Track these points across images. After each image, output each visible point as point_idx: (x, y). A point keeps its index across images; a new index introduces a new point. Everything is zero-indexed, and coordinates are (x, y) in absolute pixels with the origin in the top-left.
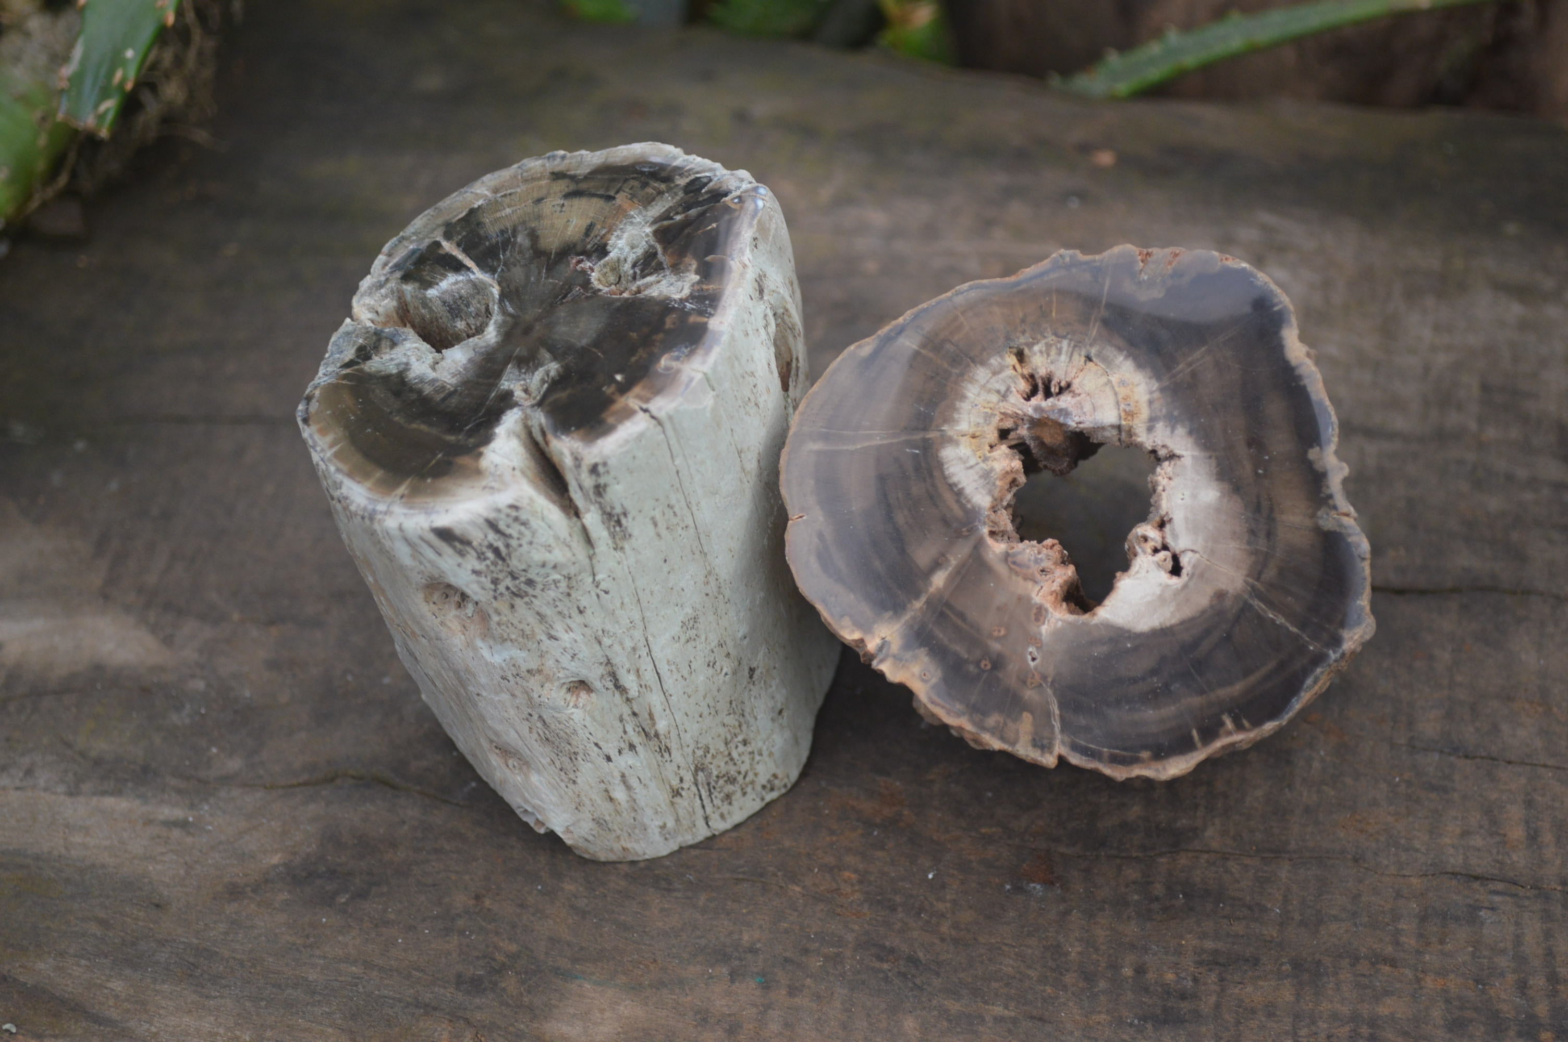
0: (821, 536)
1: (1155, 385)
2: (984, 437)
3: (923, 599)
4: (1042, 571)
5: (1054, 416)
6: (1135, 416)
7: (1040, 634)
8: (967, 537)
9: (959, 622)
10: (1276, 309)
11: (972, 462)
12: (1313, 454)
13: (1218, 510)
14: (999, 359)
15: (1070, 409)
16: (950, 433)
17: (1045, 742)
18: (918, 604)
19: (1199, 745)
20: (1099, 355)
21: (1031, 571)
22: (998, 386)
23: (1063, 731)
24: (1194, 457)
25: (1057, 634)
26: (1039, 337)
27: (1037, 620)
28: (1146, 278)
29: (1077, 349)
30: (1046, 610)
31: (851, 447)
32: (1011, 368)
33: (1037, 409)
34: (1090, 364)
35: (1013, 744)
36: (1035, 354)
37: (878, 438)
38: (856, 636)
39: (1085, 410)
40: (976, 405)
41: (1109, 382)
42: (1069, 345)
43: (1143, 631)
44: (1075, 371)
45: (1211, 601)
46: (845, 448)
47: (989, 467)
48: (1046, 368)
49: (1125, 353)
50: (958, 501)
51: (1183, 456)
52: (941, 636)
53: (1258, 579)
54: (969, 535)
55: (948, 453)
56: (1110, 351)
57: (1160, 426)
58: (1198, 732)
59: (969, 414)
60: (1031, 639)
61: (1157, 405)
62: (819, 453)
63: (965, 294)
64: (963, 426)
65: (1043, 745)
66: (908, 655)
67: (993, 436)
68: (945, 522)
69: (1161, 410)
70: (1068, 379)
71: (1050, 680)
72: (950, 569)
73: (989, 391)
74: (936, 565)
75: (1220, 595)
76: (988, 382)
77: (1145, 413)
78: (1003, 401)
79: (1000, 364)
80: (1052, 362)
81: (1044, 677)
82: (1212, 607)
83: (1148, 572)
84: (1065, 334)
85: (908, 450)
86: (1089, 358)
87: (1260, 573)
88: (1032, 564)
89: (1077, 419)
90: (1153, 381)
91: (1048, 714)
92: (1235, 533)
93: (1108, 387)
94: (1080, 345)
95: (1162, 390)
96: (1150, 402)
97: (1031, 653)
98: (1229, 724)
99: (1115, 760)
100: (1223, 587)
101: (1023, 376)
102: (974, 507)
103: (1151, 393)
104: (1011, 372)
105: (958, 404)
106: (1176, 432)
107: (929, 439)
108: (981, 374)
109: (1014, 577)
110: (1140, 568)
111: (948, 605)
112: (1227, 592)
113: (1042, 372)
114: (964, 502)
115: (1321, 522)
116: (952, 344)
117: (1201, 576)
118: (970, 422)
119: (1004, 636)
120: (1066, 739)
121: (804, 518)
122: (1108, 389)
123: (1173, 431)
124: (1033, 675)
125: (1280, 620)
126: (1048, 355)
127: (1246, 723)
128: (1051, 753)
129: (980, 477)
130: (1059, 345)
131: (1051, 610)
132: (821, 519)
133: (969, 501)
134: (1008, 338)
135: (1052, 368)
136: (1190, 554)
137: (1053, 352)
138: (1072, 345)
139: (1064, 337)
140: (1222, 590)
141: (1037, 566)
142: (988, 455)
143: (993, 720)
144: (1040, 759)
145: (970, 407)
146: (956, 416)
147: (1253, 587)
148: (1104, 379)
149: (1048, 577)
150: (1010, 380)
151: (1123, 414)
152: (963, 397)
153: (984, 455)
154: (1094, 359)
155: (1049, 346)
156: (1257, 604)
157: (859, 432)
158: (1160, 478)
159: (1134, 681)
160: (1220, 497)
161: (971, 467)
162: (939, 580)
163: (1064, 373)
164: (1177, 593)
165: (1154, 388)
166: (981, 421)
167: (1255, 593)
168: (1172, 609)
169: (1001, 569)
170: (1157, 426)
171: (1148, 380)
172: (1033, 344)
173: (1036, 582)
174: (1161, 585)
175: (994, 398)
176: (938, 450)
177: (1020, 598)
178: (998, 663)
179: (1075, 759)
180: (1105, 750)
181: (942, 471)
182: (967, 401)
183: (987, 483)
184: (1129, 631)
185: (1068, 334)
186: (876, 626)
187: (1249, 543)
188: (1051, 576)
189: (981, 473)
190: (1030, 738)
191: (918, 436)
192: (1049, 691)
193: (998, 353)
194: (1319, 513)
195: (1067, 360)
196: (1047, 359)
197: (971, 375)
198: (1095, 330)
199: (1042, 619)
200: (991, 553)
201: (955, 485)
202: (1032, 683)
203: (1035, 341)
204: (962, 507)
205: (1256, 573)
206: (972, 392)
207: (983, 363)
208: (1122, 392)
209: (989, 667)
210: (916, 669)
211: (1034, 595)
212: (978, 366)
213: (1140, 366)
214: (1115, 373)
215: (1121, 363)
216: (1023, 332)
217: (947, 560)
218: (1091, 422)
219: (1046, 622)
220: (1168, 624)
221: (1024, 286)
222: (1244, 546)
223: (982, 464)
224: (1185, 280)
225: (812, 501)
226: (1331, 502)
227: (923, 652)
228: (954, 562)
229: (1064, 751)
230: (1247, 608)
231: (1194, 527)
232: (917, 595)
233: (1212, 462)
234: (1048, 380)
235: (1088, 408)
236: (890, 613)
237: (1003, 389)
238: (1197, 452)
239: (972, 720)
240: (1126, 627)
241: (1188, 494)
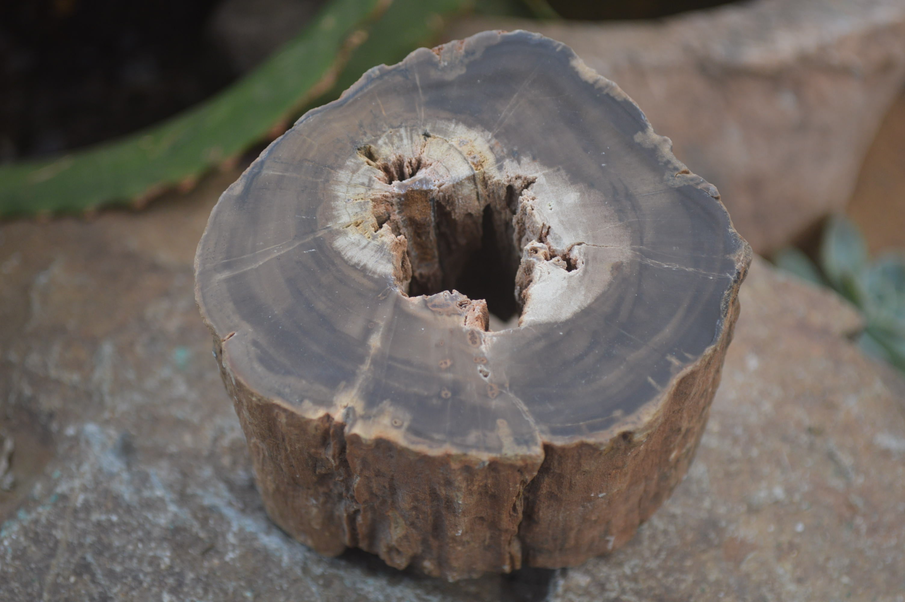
0: (255, 343)
1: (490, 135)
2: (366, 222)
3: (368, 361)
4: (461, 305)
5: (417, 188)
6: (483, 164)
7: (483, 353)
8: (385, 300)
9: (408, 368)
11: (364, 242)
12: (638, 137)
13: (584, 206)
14: (353, 160)
15: (428, 177)
16: (336, 227)
17: (527, 437)
18: (366, 367)
19: (659, 388)
20: (433, 130)
21: (451, 308)
22: (360, 180)
23: (537, 423)
24: (545, 175)
26: (379, 133)
27: (474, 342)
28: (446, 64)
29: (414, 131)
30: (478, 334)
31: (254, 266)
32: (366, 163)
33: (400, 188)
34: (429, 139)
35: (500, 448)
36: (381, 146)
37: (275, 251)
38: (321, 413)
39: (441, 174)
40: (349, 200)
41: (451, 146)
42: (406, 131)
43: (567, 318)
44: (419, 148)
45: (612, 274)
46: (249, 268)
47: (380, 242)
48: (395, 154)
49: (454, 121)
50: (365, 276)
51: (536, 178)
52: (397, 385)
53: (642, 244)
54: (386, 298)
55: (340, 243)
56: (442, 124)
57: (507, 163)
58: (653, 377)
59: (346, 208)
60: (476, 360)
61: (497, 149)
62: (227, 280)
63: (304, 122)
64: (345, 219)
65: (528, 441)
66: (375, 411)
67: (373, 222)
68: (361, 295)
69: (502, 151)
70: (417, 156)
71: (507, 385)
72: (381, 329)
73: (355, 186)
74: (368, 332)
75: (617, 267)
76: (351, 179)
77: (490, 158)
78: (369, 190)
79: (355, 163)
80: (398, 148)
81: (502, 386)
82: (615, 278)
83: (549, 273)
84: (399, 124)
85: (305, 252)
86: (426, 135)
87: (641, 239)
88: (450, 302)
89: (438, 183)
90: (487, 133)
91: (518, 413)
92: (605, 217)
93: (451, 150)
94: (415, 128)
95: (496, 136)
96: (491, 149)
97: (481, 371)
98: (675, 362)
99: (593, 428)
100: (617, 260)
101: (378, 168)
102: (381, 276)
103: (489, 141)
104: (366, 167)
105: (333, 204)
106: (522, 162)
107: (320, 237)
108: (343, 175)
109: (439, 317)
110: (541, 272)
111: (392, 358)
112: (622, 263)
113: (393, 158)
114: (370, 274)
115: (670, 183)
116: (309, 161)
117: (595, 258)
118: (349, 214)
119: (452, 365)
120: (544, 428)
121: (235, 335)
122: (452, 151)
123: (519, 163)
124: (491, 387)
125: (675, 267)
126: (392, 144)
127: (689, 355)
128: (536, 444)
129: (376, 252)
130: (398, 134)
131: (481, 332)
132: (250, 330)
133: (374, 273)
134: (354, 143)
135: (400, 152)
137: (395, 140)
138: (409, 130)
139: (400, 126)
140: (617, 262)
141: (455, 302)
142: (375, 234)
143: (472, 437)
144: (528, 453)
145: (345, 203)
146: (335, 213)
147: (640, 250)
148: (446, 146)
149: (467, 307)
150: (369, 172)
151: (473, 166)
152: (336, 198)
153: (372, 234)
154: (431, 134)
155: (390, 138)
156: (649, 261)
157: (257, 252)
158: (525, 203)
159: (579, 358)
160: (581, 196)
161: (365, 247)
162: (375, 341)
163: (411, 153)
164: (581, 279)
165: (490, 137)
166: (358, 210)
167: (644, 254)
168: (583, 293)
169: (426, 314)
170: (505, 163)
171: (482, 134)
172: (376, 140)
173: (460, 315)
174: (565, 278)
175: (362, 190)
176: (331, 244)
177: (452, 332)
178: (456, 388)
179: (559, 442)
180: (581, 423)
181: (342, 258)
182: (340, 199)
183: (384, 255)
184: (556, 323)
185: (402, 123)
186: (335, 399)
187: (620, 220)
188: (470, 306)
189: (375, 249)
190: (512, 439)
191: (310, 238)
192: (511, 395)
193: (351, 155)
194: (666, 177)
195: (410, 142)
196: (393, 147)
197: (335, 179)
198: (422, 113)
199: (478, 341)
200: (410, 305)
201: (358, 264)
202: (493, 394)
203: (378, 137)
204: (371, 279)
205: (637, 239)
206: (341, 191)
207: (341, 167)
208: (465, 150)
209: (450, 395)
210: (386, 420)
211: (462, 325)
212: (338, 170)
213: (470, 126)
214: (453, 138)
215: (454, 129)
216: (365, 134)
217: (376, 324)
218: (450, 181)
219: (483, 342)
220: (585, 305)
221: (351, 100)
222: (618, 224)
223: (373, 242)
224: (478, 55)
225: (236, 319)
226: (670, 166)
227: (386, 404)
228: (382, 324)
229: (546, 438)
230: (643, 268)
231: (570, 226)
232: (361, 360)
233: (563, 172)
234: (400, 166)
235: (442, 171)
236: (343, 383)
237: (366, 181)
238: (546, 171)
239: (454, 444)
240: (552, 321)
241: (553, 203)
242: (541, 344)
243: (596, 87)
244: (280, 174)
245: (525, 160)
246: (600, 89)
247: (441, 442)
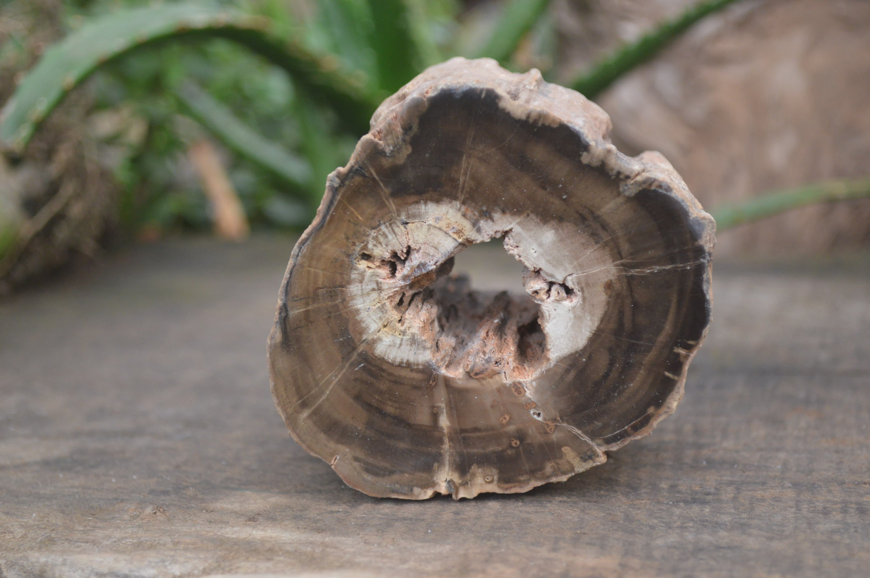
0: (356, 459)
1: (458, 204)
2: (391, 321)
3: (446, 440)
4: (496, 363)
5: (418, 273)
6: (463, 231)
7: (529, 399)
8: (436, 385)
9: (479, 434)
10: (483, 96)
11: (398, 342)
12: (585, 158)
13: (561, 240)
14: (356, 272)
15: (423, 261)
16: (370, 338)
17: (589, 453)
18: (446, 446)
19: (676, 378)
20: (408, 217)
21: (489, 370)
22: (370, 287)
23: (592, 439)
24: (519, 224)
25: (538, 390)
26: (365, 238)
27: (520, 393)
28: (391, 148)
29: (393, 225)
30: (520, 383)
31: (324, 397)
32: (367, 269)
33: (405, 278)
34: (409, 226)
35: (572, 469)
36: (373, 249)
37: (334, 378)
38: (430, 493)
39: (432, 254)
40: (369, 309)
41: (430, 225)
42: (386, 227)
43: (584, 345)
44: (404, 238)
45: (607, 294)
46: (321, 400)
47: (410, 335)
48: (387, 251)
49: (422, 201)
50: (412, 370)
51: (512, 229)
52: (476, 451)
53: (622, 258)
54: (436, 383)
55: (380, 350)
56: (413, 209)
57: (482, 223)
58: (668, 372)
59: (370, 317)
60: (527, 406)
61: (469, 214)
62: (310, 416)
63: (300, 254)
64: (373, 326)
65: (591, 456)
66: (468, 477)
67: (395, 315)
68: (416, 388)
69: (474, 215)
70: (406, 245)
71: (558, 418)
72: (445, 410)
73: (368, 294)
74: (435, 416)
75: (609, 286)
76: (362, 290)
77: (467, 225)
78: (381, 292)
79: (358, 274)
80: (387, 245)
81: (554, 420)
82: (610, 297)
83: (555, 310)
84: (378, 223)
85: (356, 369)
86: (405, 224)
87: (620, 253)
88: (487, 365)
89: (432, 262)
90: (454, 202)
91: (576, 437)
92: (583, 244)
93: (431, 230)
94: (393, 221)
95: (464, 203)
96: (464, 215)
97: (534, 413)
98: (682, 352)
100: (606, 280)
101: (379, 267)
102: (424, 365)
103: (459, 210)
104: (369, 272)
105: (358, 318)
106: (495, 218)
107: (362, 351)
108: (354, 289)
109: (484, 382)
110: (549, 311)
111: (463, 431)
112: (611, 281)
113: (387, 255)
114: (415, 367)
115: (627, 193)
116: (321, 288)
117: (587, 285)
118: (375, 321)
119: (511, 418)
120: (599, 441)
121: (338, 458)
122: (432, 230)
123: (492, 219)
124: (547, 424)
125: (656, 269)
126: (380, 243)
127: (691, 342)
128: (598, 456)
129: (411, 345)
130: (381, 232)
131: (521, 380)
132: (347, 450)
133: (418, 365)
134: (349, 256)
135: (390, 248)
136: (569, 278)
137: (381, 239)
138: (388, 226)
139: (379, 225)
140: (607, 282)
141: (491, 364)
142: (402, 328)
143: (549, 468)
144: (594, 465)
145: (367, 313)
146: (363, 325)
147: (623, 265)
148: (425, 226)
149: (502, 364)
150: (374, 277)
151: (455, 236)
152: (357, 311)
153: (401, 331)
154: (408, 221)
155: (376, 238)
156: (634, 272)
157: (320, 385)
158: (511, 252)
159: (606, 376)
160: (556, 232)
161: (401, 345)
162: (444, 422)
163: (399, 245)
164: (583, 307)
165: (459, 206)
166: (380, 314)
167: (627, 267)
168: (589, 318)
169: (473, 384)
170: (481, 225)
171: (450, 205)
172: (366, 245)
173: (499, 373)
174: (569, 310)
175: (375, 295)
176: (373, 354)
177: (499, 390)
178: (521, 436)
179: (614, 447)
180: (626, 428)
181: (388, 362)
182: (361, 311)
183: (418, 345)
184: (577, 352)
185: (380, 222)
186: (435, 479)
187: (597, 243)
188: (503, 362)
189: (409, 343)
190: (578, 459)
191: (355, 356)
192: (565, 425)
193: (352, 269)
194: (621, 189)
195: (394, 236)
196: (382, 246)
197: (349, 295)
198: (392, 205)
199: (522, 390)
200: (458, 381)
201: (402, 362)
202: (551, 429)
203: (365, 243)
204: (418, 371)
205: (617, 254)
206: (359, 304)
207: (349, 282)
208: (442, 224)
209: (518, 443)
210: (479, 480)
211: (505, 381)
212: (348, 287)
213: (438, 201)
214: (428, 218)
215: (425, 209)
216: (354, 244)
217: (438, 407)
218: (442, 257)
219: (526, 389)
220: (595, 329)
221: (328, 218)
222: (596, 247)
223: (405, 338)
224: (415, 128)
225: (332, 445)
226: (622, 177)
227: (474, 468)
228: (443, 405)
229: (604, 449)
230: (630, 279)
231: (557, 262)
232: (441, 441)
233: (532, 216)
234: (395, 255)
235: (432, 251)
236: (436, 465)
237: (374, 286)
238: (518, 220)
239: (537, 479)
240: (573, 351)
241: (535, 246)
242: (572, 375)
243: (531, 121)
244: (304, 310)
245: (497, 216)
246: (536, 121)
247: (527, 482)
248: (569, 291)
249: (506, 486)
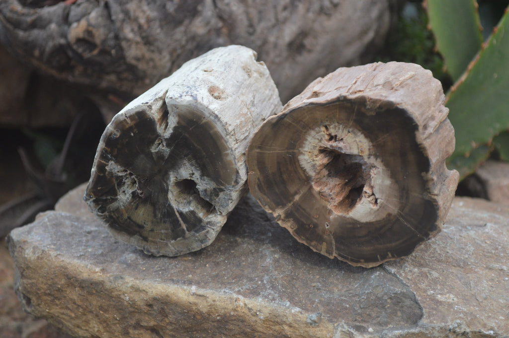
0: (259, 179)
1: (371, 144)
2: (313, 153)
3: (292, 203)
4: (332, 198)
5: (337, 149)
6: (364, 153)
7: (330, 219)
8: (306, 185)
9: (304, 212)
10: (414, 124)
11: (309, 161)
12: (423, 174)
13: (390, 187)
15: (342, 147)
16: (302, 151)
17: (330, 252)
18: (290, 205)
19: (380, 260)
20: (352, 131)
21: (327, 198)
22: (318, 137)
23: (336, 250)
24: (383, 169)
25: (335, 219)
26: (332, 123)
27: (329, 214)
28: (369, 108)
29: (345, 128)
30: (332, 211)
31: (269, 152)
32: (323, 131)
33: (331, 146)
34: (349, 134)
35: (320, 251)
36: (331, 128)
37: (278, 150)
38: (270, 211)
40: (311, 143)
41: (356, 141)
43: (363, 222)
44: (344, 135)
45: (386, 216)
46: (267, 152)
47: (315, 163)
49: (361, 132)
50: (304, 173)
51: (379, 168)
52: (297, 215)
53: (402, 211)
55: (301, 157)
56: (356, 131)
57: (372, 157)
58: (380, 256)
59: (308, 145)
60: (327, 220)
61: (371, 150)
62: (258, 153)
64: (306, 149)
65: (331, 254)
66: (287, 220)
67: (316, 152)
68: (299, 179)
69: (373, 152)
70: (342, 138)
72: (301, 195)
73: (315, 139)
74: (296, 193)
75: (389, 215)
76: (315, 135)
77: (367, 153)
78: (320, 142)
79: (319, 130)
80: (337, 132)
81: (331, 232)
82: (387, 218)
83: (365, 204)
85: (287, 155)
86: (349, 132)
87: (403, 210)
88: (328, 196)
89: (345, 151)
90: (370, 143)
91: (331, 244)
92: (395, 195)
95: (373, 146)
96: (369, 149)
97: (327, 224)
98: (390, 255)
99: (352, 260)
100: (391, 212)
101: (327, 134)
102: (309, 176)
103: (370, 146)
104: (322, 133)
105: (304, 142)
107: (295, 152)
108: (313, 133)
109: (322, 200)
110: (363, 201)
111: (300, 206)
112: (392, 214)
113: (333, 134)
114: (306, 173)
115: (424, 197)
116: (303, 122)
117: (384, 207)
118: (308, 148)
119: (318, 218)
120: (337, 252)
121: (254, 173)
122: (355, 143)
123: (376, 159)
124: (327, 231)
125: (409, 226)
126: (335, 129)
127: (395, 256)
129: (312, 166)
130: (339, 126)
131: (334, 211)
132: (259, 174)
133: (308, 174)
134: (322, 122)
135: (336, 134)
136: (380, 200)
137: (337, 128)
138: (343, 127)
139: (341, 124)
141: (330, 197)
142: (315, 159)
143: (313, 243)
144: (328, 256)
145: (309, 143)
146: (304, 145)
147: (400, 213)
148: (354, 139)
149: (333, 200)
150: (322, 136)
151: (360, 152)
152: (306, 140)
153: (313, 159)
155: (335, 126)
156: (401, 219)
157: (272, 148)
158: (371, 174)
159: (360, 237)
160: (391, 183)
161: (309, 163)
162: (297, 198)
163: (340, 135)
164: (375, 212)
166: (312, 148)
167: (401, 215)
168: (373, 217)
169: (318, 197)
172: (330, 125)
173: (329, 202)
174: (370, 208)
175: (317, 141)
176: (297, 157)
177: (324, 207)
178: (316, 226)
179: (340, 259)
180: (349, 257)
181: (299, 163)
182: (308, 141)
183: (314, 168)
184: (359, 221)
186: (276, 210)
187: (400, 200)
190: (325, 250)
191: (291, 151)
192: (332, 237)
193: (318, 126)
194: (424, 194)
195: (342, 132)
197: (309, 133)
198: (351, 123)
200: (314, 191)
201: (303, 168)
202: (326, 233)
204: (305, 175)
205: (402, 208)
206: (309, 138)
207: (313, 129)
208: (360, 144)
209: (313, 227)
210: (289, 224)
211: (328, 206)
212: (311, 130)
213: (366, 137)
214: (358, 138)
215: (360, 135)
216: (327, 121)
217: (300, 192)
218: (349, 152)
219: (332, 215)
220: (372, 221)
221: (328, 105)
222: (398, 201)
223: (313, 163)
224: (383, 110)
225: (256, 168)
226: (428, 191)
227: (291, 219)
228: (302, 193)
229: (336, 255)
230: (398, 220)
231: (382, 192)
232: (290, 202)
233: (389, 172)
234: (336, 136)
235: (348, 148)
236: (281, 206)
237: (320, 138)
238: (384, 168)
239: (306, 242)
240: (358, 220)
241: (380, 181)
242: (351, 226)
243: (420, 146)
244: (290, 122)
245: (379, 160)
246: (421, 148)
247: (303, 240)
248: (376, 202)
249: (295, 234)
